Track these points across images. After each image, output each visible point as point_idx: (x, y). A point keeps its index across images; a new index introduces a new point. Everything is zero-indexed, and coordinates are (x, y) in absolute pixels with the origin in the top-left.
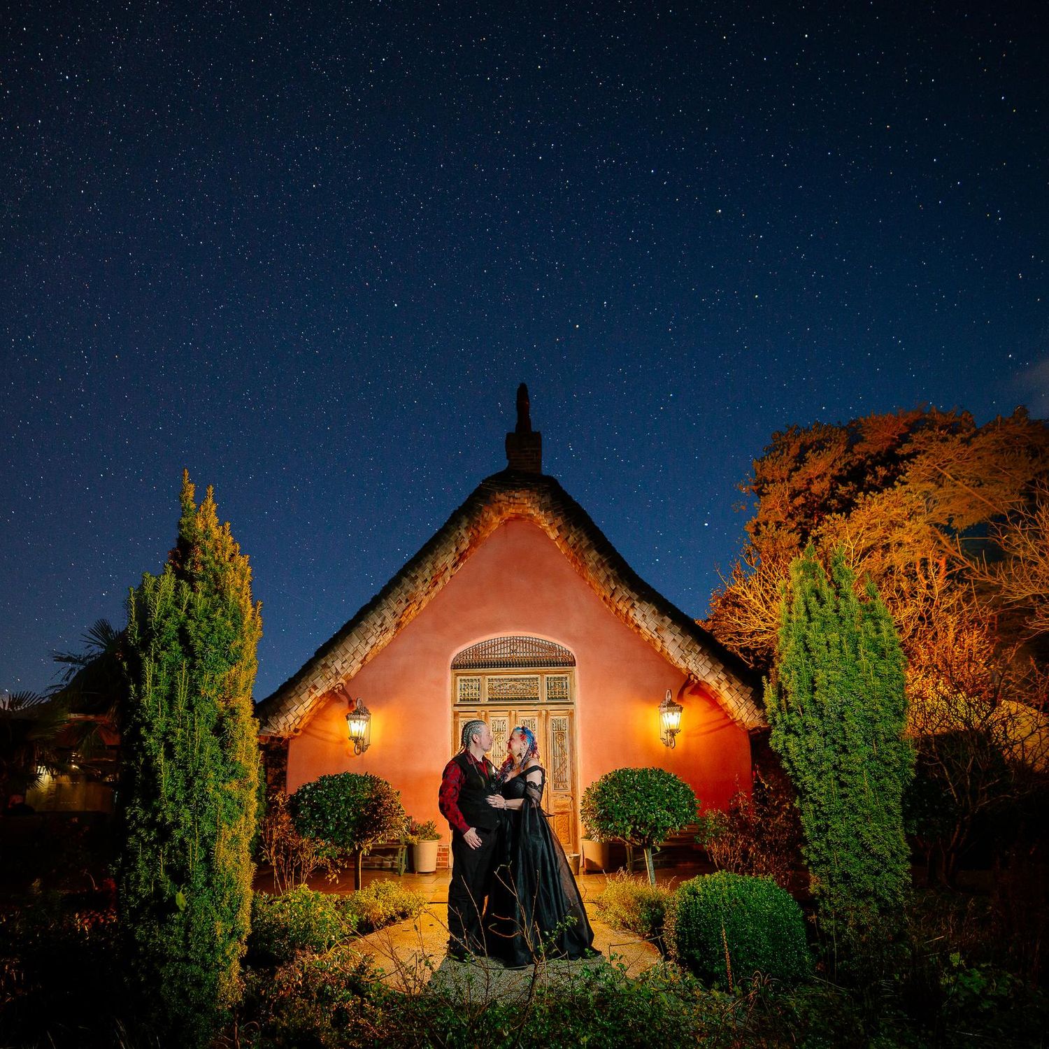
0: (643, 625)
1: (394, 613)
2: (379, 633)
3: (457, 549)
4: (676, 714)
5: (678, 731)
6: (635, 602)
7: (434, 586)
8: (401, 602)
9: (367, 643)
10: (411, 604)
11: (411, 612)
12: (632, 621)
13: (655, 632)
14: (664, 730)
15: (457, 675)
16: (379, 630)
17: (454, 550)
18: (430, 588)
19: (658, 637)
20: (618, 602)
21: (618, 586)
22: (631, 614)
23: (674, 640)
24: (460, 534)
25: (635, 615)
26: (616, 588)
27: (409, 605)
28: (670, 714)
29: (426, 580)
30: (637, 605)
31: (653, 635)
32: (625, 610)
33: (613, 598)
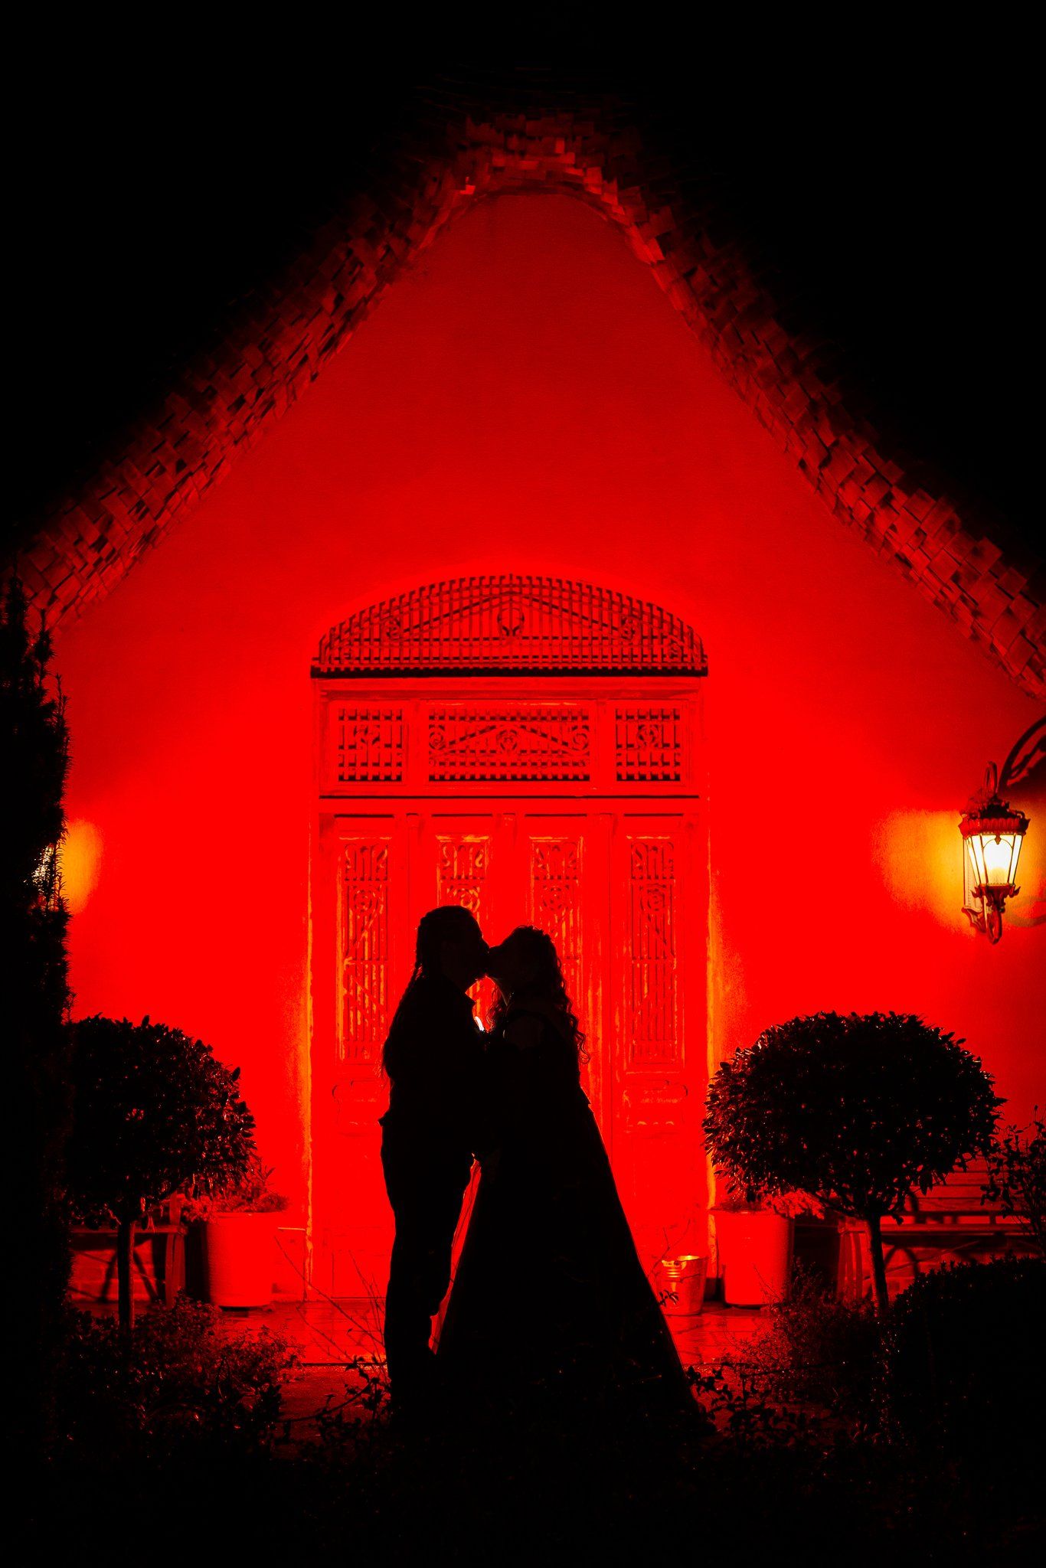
0: (915, 557)
1: (140, 504)
2: (89, 567)
3: (339, 300)
4: (1007, 838)
5: (1010, 890)
6: (895, 491)
7: (263, 415)
8: (162, 470)
9: (53, 599)
10: (191, 474)
11: (186, 498)
12: (886, 544)
13: (952, 584)
14: (971, 887)
15: (332, 695)
16: (92, 557)
17: (328, 303)
18: (252, 422)
19: (964, 600)
20: (842, 485)
21: (843, 439)
22: (882, 524)
23: (1009, 611)
24: (349, 252)
25: (893, 527)
26: (836, 444)
27: (184, 481)
28: (988, 839)
29: (241, 402)
30: (900, 499)
31: (946, 591)
32: (864, 511)
33: (826, 472)
